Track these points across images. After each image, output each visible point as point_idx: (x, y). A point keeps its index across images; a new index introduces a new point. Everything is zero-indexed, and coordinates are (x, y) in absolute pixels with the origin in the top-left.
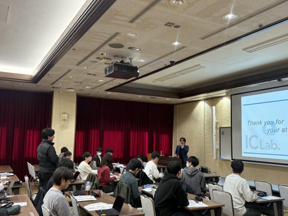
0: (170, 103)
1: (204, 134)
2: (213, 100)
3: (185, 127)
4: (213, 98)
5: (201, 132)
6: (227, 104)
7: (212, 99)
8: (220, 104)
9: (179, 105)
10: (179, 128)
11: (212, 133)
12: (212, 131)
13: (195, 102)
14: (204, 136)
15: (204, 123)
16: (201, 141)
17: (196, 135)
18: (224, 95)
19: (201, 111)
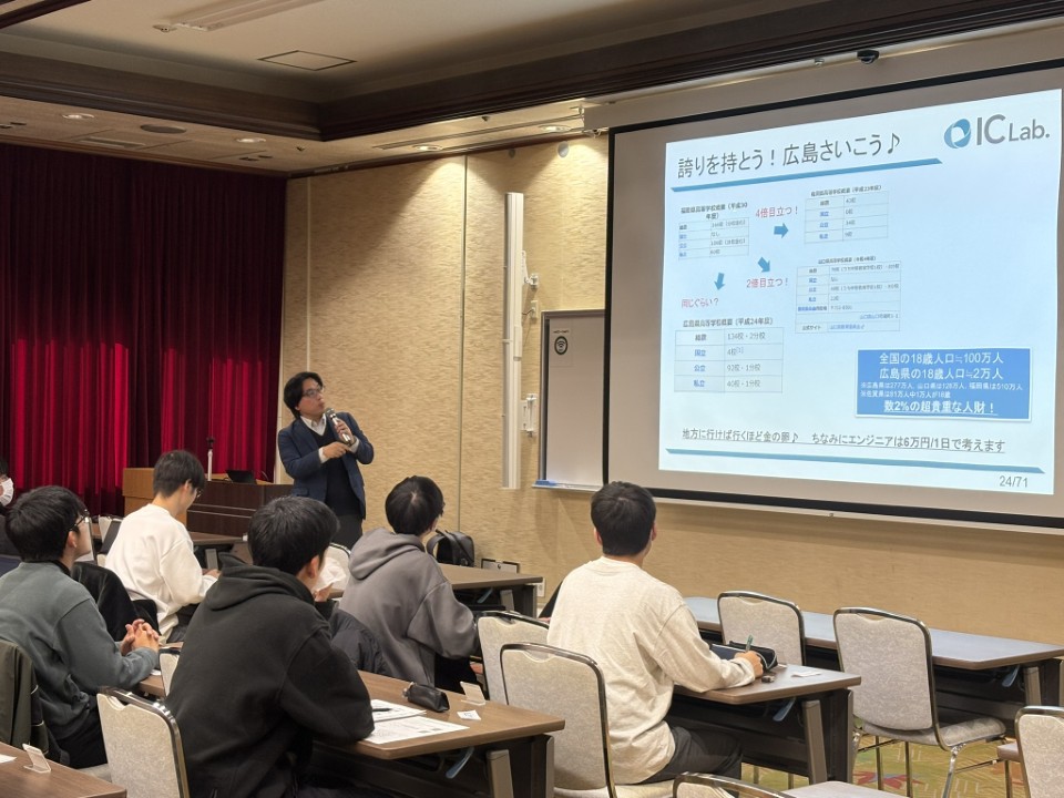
0: (262, 164)
1: (458, 348)
2: (512, 155)
3: (353, 312)
4: (512, 147)
5: (442, 338)
6: (587, 182)
7: (507, 152)
8: (549, 183)
9: (316, 179)
10: (316, 315)
11: (505, 344)
12: (505, 335)
13: (408, 167)
14: (457, 362)
15: (460, 291)
16: (441, 388)
17: (411, 357)
18: (572, 130)
19: (443, 217)
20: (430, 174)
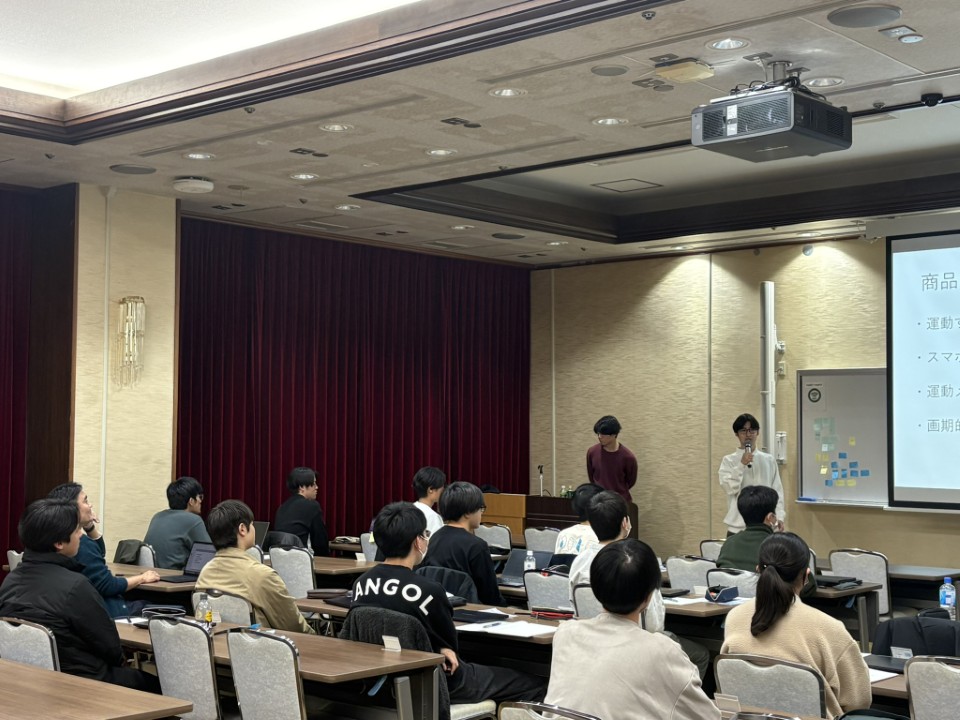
1: (706, 398)
2: (757, 253)
3: (598, 370)
4: (756, 247)
5: (689, 390)
6: (831, 274)
7: (752, 251)
8: (793, 274)
10: (561, 372)
13: (653, 262)
14: (707, 407)
15: (707, 354)
16: (689, 428)
17: (659, 404)
18: (822, 235)
19: (689, 299)
20: (675, 267)
